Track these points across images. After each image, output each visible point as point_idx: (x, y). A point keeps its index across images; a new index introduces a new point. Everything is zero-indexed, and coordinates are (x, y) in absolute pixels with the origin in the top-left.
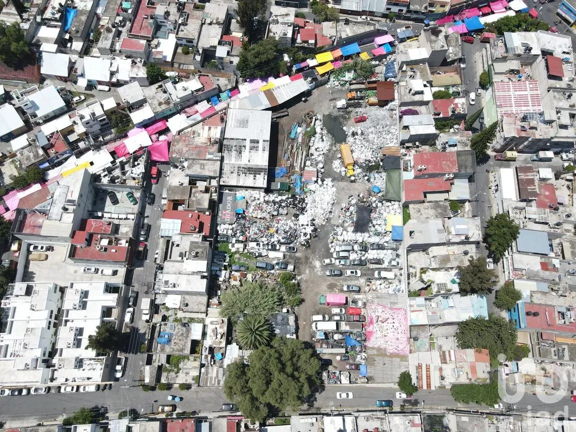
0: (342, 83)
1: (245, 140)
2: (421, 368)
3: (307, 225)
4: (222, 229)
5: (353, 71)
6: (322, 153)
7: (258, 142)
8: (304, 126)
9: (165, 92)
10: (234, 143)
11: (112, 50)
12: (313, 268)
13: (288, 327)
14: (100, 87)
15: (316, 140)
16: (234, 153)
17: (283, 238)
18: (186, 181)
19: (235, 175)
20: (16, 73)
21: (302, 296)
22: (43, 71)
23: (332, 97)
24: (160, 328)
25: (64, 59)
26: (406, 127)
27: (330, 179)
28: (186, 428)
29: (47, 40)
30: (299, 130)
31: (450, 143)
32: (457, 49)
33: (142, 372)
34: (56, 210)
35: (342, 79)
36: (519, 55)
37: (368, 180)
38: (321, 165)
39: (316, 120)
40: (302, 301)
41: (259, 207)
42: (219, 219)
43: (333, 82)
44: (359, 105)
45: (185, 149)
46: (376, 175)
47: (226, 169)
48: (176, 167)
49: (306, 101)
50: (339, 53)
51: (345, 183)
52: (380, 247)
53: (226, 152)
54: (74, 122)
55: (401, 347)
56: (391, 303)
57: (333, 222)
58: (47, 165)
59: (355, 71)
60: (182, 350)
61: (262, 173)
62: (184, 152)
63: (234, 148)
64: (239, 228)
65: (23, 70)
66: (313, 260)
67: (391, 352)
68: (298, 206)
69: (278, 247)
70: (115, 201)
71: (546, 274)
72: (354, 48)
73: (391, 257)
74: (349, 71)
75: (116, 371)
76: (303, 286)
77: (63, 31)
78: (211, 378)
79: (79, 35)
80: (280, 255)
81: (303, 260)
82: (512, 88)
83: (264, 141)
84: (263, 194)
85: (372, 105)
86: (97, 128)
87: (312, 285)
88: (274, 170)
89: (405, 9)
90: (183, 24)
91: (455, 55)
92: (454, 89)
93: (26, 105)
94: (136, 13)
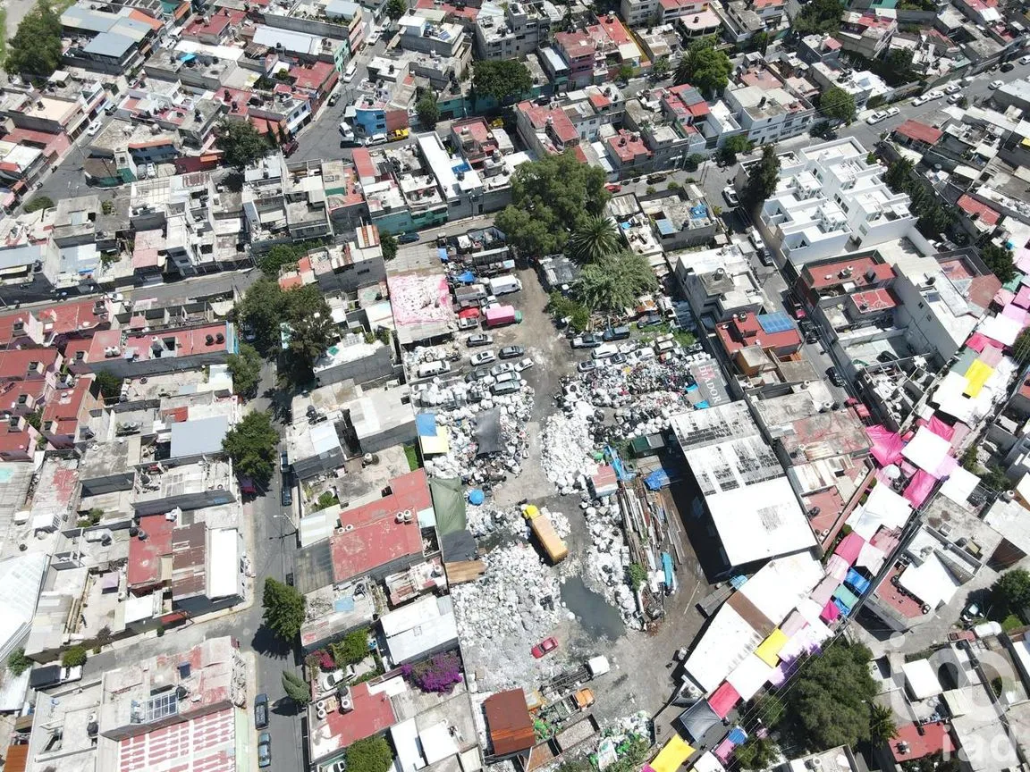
1: (748, 484)
3: (575, 404)
7: (724, 487)
10: (765, 472)
12: (545, 353)
13: (554, 269)
15: (618, 563)
16: (753, 455)
19: (729, 422)
21: (547, 316)
30: (661, 577)
40: (547, 310)
41: (664, 401)
42: (716, 365)
45: (836, 427)
46: (482, 529)
47: (749, 426)
53: (767, 453)
56: (420, 328)
57: (537, 425)
61: (686, 436)
62: (834, 424)
63: (758, 463)
64: (679, 365)
66: (549, 363)
67: (411, 276)
69: (608, 362)
70: (883, 357)
71: (180, 404)
76: (551, 327)
78: (623, 204)
81: (563, 359)
83: (713, 492)
87: (539, 332)
88: (671, 480)
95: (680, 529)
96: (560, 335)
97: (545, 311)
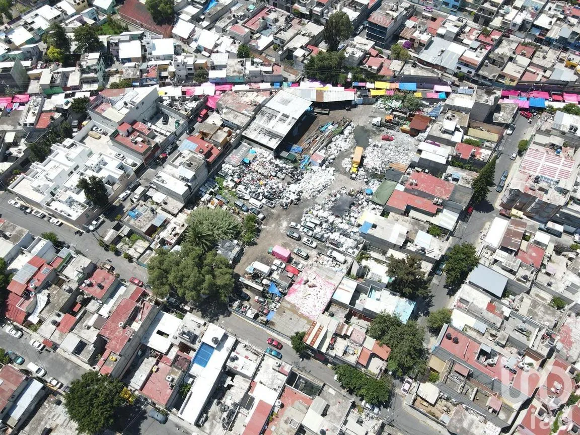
0: (387, 107)
1: (279, 112)
2: (314, 326)
3: (294, 193)
4: (227, 167)
5: (401, 102)
6: (339, 149)
7: (288, 117)
8: (337, 126)
9: (242, 65)
10: (269, 111)
11: (224, 30)
12: (279, 225)
13: (230, 253)
14: (204, 53)
15: (340, 139)
16: (265, 118)
17: (267, 192)
18: (219, 123)
19: (257, 132)
20: (156, 27)
21: (258, 241)
22: (175, 31)
23: (372, 115)
24: (136, 206)
25: (191, 26)
26: (420, 151)
27: (334, 169)
28: (108, 279)
29: (187, 13)
30: (331, 127)
31: (453, 176)
32: (509, 116)
33: (106, 232)
34: (120, 104)
35: (388, 104)
36: (563, 133)
37: (367, 183)
38: (332, 157)
39: (348, 125)
40: (254, 244)
41: (263, 164)
42: (227, 159)
43: (380, 104)
44: (392, 128)
45: (230, 101)
46: (376, 182)
47: (253, 125)
48: (218, 113)
49: (348, 110)
50: (396, 85)
51: (345, 177)
52: (345, 234)
53: (260, 115)
54: (171, 63)
55: (314, 313)
56: (327, 276)
57: (317, 200)
58: (138, 84)
59: (403, 102)
60: (141, 227)
61: (278, 139)
63: (267, 115)
64: (238, 171)
65: (161, 26)
66: (283, 219)
67: (303, 312)
68: (295, 176)
69: (260, 198)
70: (166, 122)
71: (490, 316)
72: (412, 86)
73: (351, 245)
74: (397, 100)
75: (91, 224)
76: (262, 234)
77: (202, 12)
79: (210, 16)
80: (258, 203)
81: (275, 216)
82: (544, 158)
83: (293, 118)
84: (271, 156)
85: (404, 131)
86: (183, 73)
87: (270, 237)
89: (473, 72)
90: (284, 30)
91: (504, 120)
92: (488, 144)
93: (148, 43)
94: (255, 14)
95: (307, 134)
96: (263, 227)
97: (256, 244)
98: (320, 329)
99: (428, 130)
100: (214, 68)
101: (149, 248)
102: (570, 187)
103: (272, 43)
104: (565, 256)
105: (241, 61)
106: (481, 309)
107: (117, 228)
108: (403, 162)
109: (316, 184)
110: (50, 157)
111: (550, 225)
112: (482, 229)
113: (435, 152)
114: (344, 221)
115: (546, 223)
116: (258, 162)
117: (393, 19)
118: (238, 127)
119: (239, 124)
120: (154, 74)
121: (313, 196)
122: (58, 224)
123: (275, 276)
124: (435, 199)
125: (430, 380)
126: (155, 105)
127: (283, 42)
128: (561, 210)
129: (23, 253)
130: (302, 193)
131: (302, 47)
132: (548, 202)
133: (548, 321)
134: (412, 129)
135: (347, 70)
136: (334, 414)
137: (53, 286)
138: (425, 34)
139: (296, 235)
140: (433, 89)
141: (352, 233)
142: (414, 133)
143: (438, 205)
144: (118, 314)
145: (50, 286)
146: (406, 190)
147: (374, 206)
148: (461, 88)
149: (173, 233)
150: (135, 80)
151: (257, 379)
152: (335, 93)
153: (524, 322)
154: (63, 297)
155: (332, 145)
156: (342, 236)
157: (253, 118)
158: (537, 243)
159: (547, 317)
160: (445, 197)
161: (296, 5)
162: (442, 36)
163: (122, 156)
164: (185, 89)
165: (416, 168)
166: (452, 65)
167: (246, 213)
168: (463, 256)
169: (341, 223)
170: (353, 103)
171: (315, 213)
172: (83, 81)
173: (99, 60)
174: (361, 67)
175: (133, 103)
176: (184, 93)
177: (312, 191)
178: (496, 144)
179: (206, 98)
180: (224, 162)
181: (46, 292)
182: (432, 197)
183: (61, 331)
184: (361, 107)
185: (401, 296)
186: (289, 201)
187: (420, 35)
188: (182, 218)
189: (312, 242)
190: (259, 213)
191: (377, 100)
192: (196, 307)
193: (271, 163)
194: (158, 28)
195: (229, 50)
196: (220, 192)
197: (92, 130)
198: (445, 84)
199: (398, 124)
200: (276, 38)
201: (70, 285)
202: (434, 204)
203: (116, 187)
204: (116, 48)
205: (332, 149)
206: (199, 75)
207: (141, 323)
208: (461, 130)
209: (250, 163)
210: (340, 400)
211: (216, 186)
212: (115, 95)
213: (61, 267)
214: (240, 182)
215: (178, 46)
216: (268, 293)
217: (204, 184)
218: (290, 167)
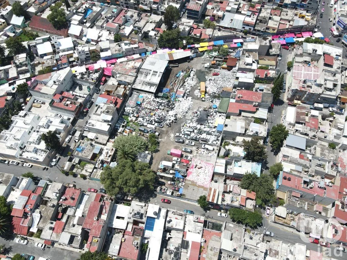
0: (210, 56)
1: (151, 70)
2: (211, 190)
3: (172, 116)
4: (128, 109)
5: (217, 52)
6: (190, 85)
7: (157, 72)
8: (185, 72)
9: (120, 46)
10: (145, 71)
11: (102, 27)
12: (169, 137)
13: (146, 159)
14: (92, 43)
15: (189, 79)
16: (143, 75)
17: (157, 119)
18: (116, 84)
19: (141, 85)
20: (57, 31)
21: (159, 149)
22: (69, 32)
23: (203, 62)
24: (80, 144)
25: (80, 28)
26: (237, 78)
27: (191, 98)
28: (76, 193)
29: (75, 20)
30: (182, 74)
31: (260, 89)
32: (278, 50)
33: (64, 164)
34: (51, 83)
35: (211, 54)
36: (310, 54)
37: (212, 102)
38: (188, 91)
39: (192, 70)
41: (149, 103)
42: (127, 104)
43: (206, 55)
44: (217, 68)
45: (120, 69)
46: (217, 100)
47: (138, 81)
48: (114, 77)
49: (189, 62)
50: (212, 43)
51: (199, 101)
52: (208, 133)
53: (140, 74)
54: (74, 52)
55: (206, 183)
56: (207, 160)
57: (186, 118)
58: (56, 68)
59: (219, 52)
60: (87, 156)
61: (155, 86)
63: (144, 73)
64: (136, 110)
65: (60, 30)
66: (170, 133)
67: (199, 184)
68: (170, 106)
69: (153, 123)
70: (81, 89)
71: (302, 161)
72: (221, 42)
73: (214, 139)
74: (215, 51)
75: (52, 161)
76: (161, 144)
77: (84, 18)
78: (98, 175)
79: (90, 20)
80: (153, 127)
82: (303, 69)
83: (160, 72)
84: (153, 97)
85: (223, 68)
86: (84, 57)
87: (166, 145)
88: (163, 89)
89: (252, 28)
90: (138, 21)
91: (276, 52)
92: (271, 67)
93: (56, 42)
94: (118, 14)
96: (160, 140)
97: (159, 151)
98: (215, 192)
99: (237, 65)
100: (102, 50)
101: (95, 168)
102: (322, 82)
103: (133, 30)
104: (327, 120)
105: (118, 44)
106: (296, 159)
107: (70, 160)
108: (229, 86)
109: (184, 108)
110: (13, 125)
111: (316, 105)
112: (281, 115)
113: (246, 77)
114: (206, 126)
115: (313, 104)
116: (146, 102)
117: (201, 5)
118: (129, 84)
119: (129, 82)
120: (65, 60)
121: (184, 116)
122: (30, 166)
123: (177, 167)
124: (254, 103)
125: (280, 205)
126: (71, 80)
127: (139, 28)
128: (321, 96)
129: (14, 190)
130: (177, 115)
131: (152, 30)
132: (314, 92)
133: (332, 157)
134: (228, 66)
135: (182, 39)
136: (236, 238)
137: (41, 206)
138: (220, 11)
139: (181, 140)
140: (232, 42)
141: (212, 132)
142: (230, 68)
143: (256, 106)
144: (91, 212)
145: (39, 206)
146: (237, 101)
147: (220, 114)
148: (248, 39)
149: (108, 155)
150: (54, 66)
151: (186, 230)
152: (179, 54)
153: (319, 160)
154: (50, 211)
155: (185, 84)
156: (207, 135)
157: (136, 77)
158: (313, 116)
159: (331, 155)
160: (259, 101)
161: (140, 5)
162: (229, 11)
163: (59, 115)
164: (88, 66)
165: (237, 88)
166: (239, 27)
167: (147, 134)
168: (280, 132)
169: (204, 128)
170: (191, 57)
171: (188, 125)
172: (19, 73)
173: (26, 58)
174: (190, 36)
175: (59, 81)
176: (87, 69)
177: (183, 113)
178: (275, 66)
179: (103, 70)
180: (125, 106)
181: (38, 210)
182: (252, 102)
183: (57, 232)
184: (195, 59)
185: (252, 162)
186: (171, 121)
187: (217, 12)
188: (110, 145)
189: (192, 143)
190: (155, 132)
191: (204, 54)
192: (134, 196)
193: (154, 101)
194: (59, 32)
195: (109, 39)
196: (128, 125)
197: (34, 102)
198: (239, 38)
199: (219, 65)
200: (135, 27)
201: (53, 203)
202: (254, 106)
203: (62, 135)
204: (35, 48)
205: (187, 86)
206: (94, 56)
207: (106, 214)
208: (255, 62)
209: (141, 104)
210: (237, 229)
211: (125, 121)
212: (45, 78)
213: (43, 193)
214: (138, 116)
215: (74, 41)
216: (175, 178)
217: (117, 122)
218: (165, 101)
